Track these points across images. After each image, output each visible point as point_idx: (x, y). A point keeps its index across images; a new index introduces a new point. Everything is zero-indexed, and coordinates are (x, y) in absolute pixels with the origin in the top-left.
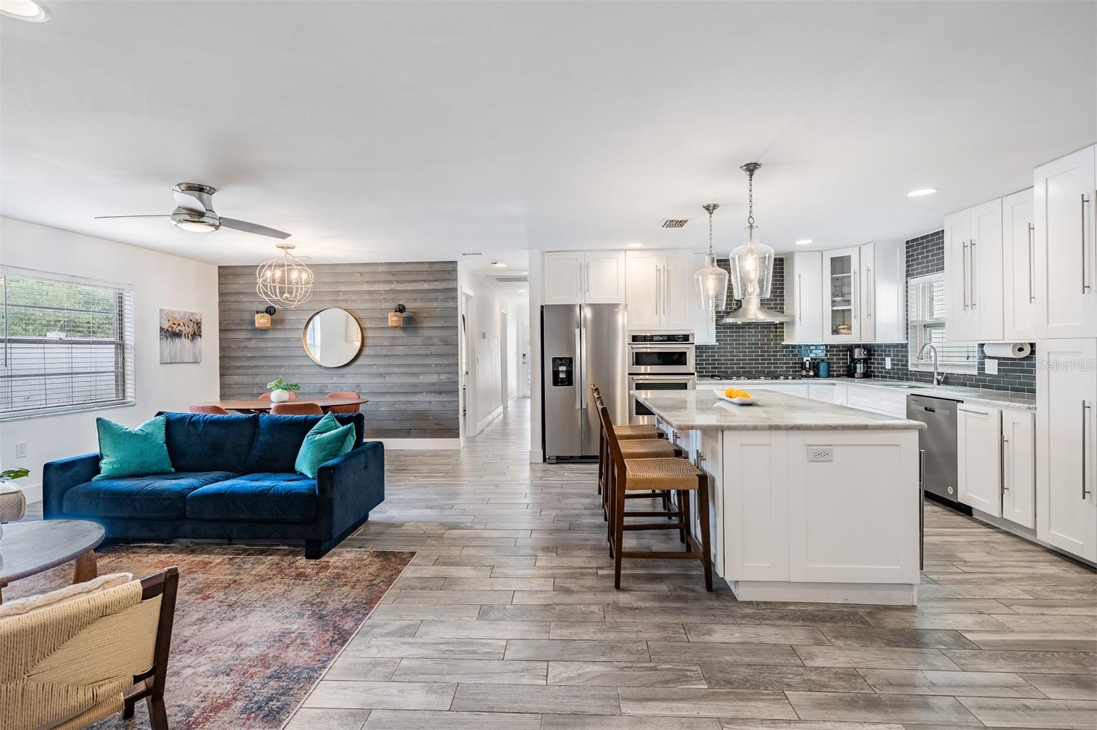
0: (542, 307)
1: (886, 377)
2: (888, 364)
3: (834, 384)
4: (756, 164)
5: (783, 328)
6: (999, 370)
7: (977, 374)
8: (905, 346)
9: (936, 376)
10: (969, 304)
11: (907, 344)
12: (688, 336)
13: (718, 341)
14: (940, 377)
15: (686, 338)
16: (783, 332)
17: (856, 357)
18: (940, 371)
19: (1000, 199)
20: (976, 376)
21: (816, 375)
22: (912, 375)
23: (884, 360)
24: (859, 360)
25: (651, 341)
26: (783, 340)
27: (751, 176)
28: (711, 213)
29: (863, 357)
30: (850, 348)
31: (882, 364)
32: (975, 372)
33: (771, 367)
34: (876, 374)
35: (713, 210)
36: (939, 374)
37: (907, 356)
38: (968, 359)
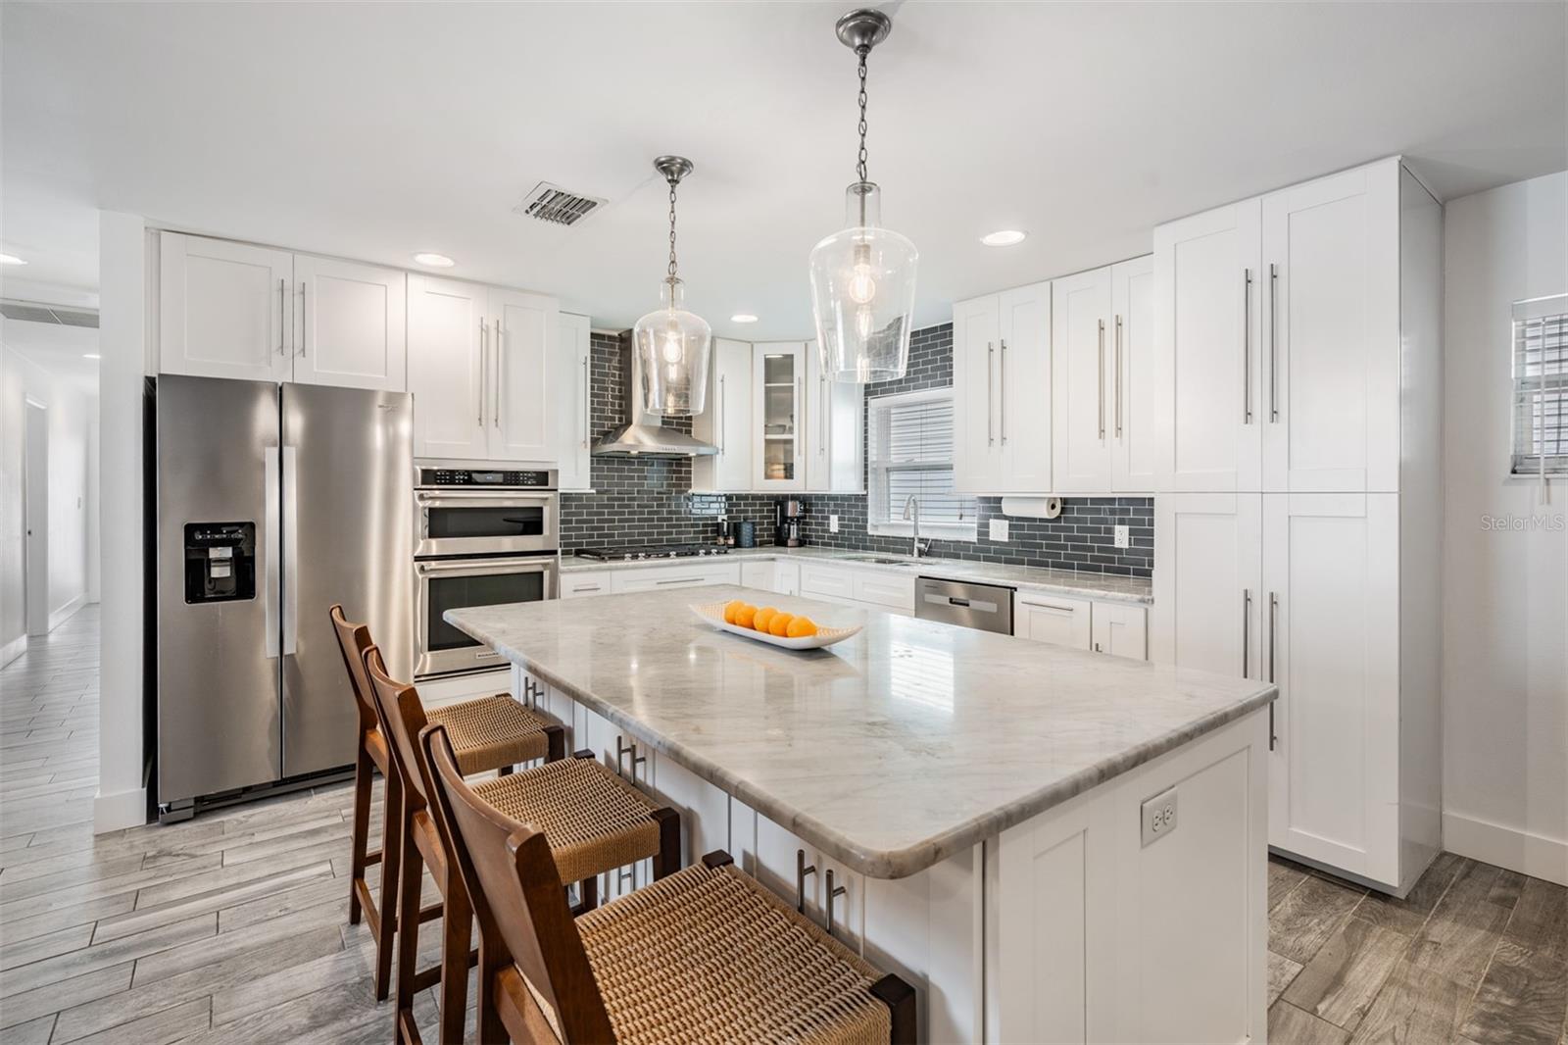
0: (150, 383)
1: (830, 545)
2: (834, 524)
3: (773, 559)
4: (880, 18)
5: (690, 465)
6: (1010, 536)
7: (976, 541)
8: (864, 498)
9: (916, 544)
10: (997, 436)
11: (867, 495)
12: (546, 473)
13: (593, 485)
14: (923, 546)
15: (542, 479)
16: (690, 472)
17: (789, 515)
18: (923, 534)
19: (1048, 283)
20: (974, 543)
21: (738, 545)
22: (871, 541)
23: (828, 518)
24: (792, 519)
25: (466, 482)
26: (690, 486)
27: (864, 49)
28: (674, 182)
29: (797, 514)
30: (781, 501)
31: (823, 524)
32: (973, 538)
33: (671, 533)
34: (814, 539)
35: (681, 171)
36: (921, 540)
37: (866, 514)
38: (961, 518)
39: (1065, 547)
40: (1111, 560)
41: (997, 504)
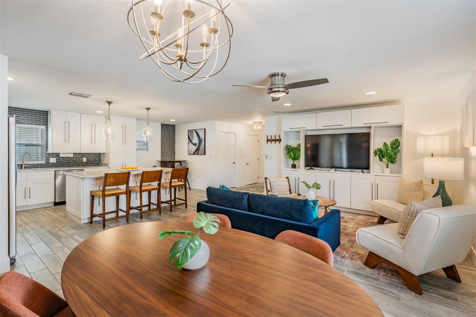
10: (67, 141)
18: (25, 163)
20: (44, 164)
36: (24, 164)
39: (72, 162)
40: (83, 164)
41: (58, 154)
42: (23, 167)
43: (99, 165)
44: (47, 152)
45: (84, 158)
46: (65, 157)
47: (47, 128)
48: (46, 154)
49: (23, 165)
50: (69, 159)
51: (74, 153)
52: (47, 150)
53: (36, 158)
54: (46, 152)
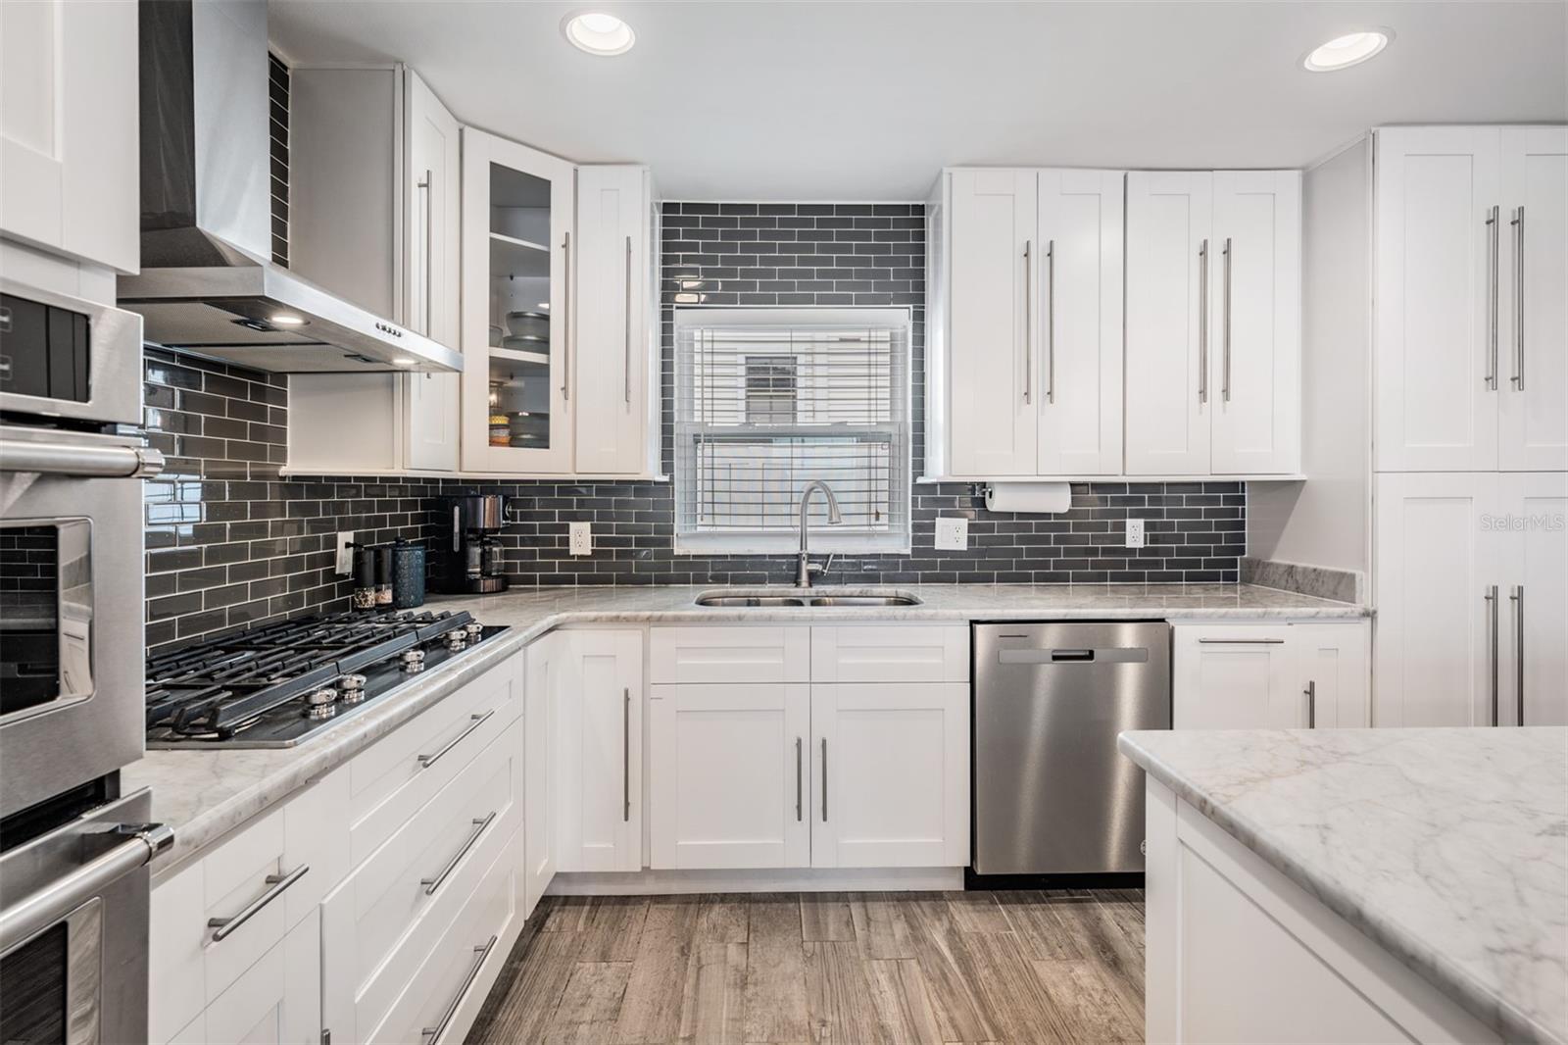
1: (565, 581)
2: (581, 539)
6: (971, 540)
7: (909, 551)
8: (666, 487)
9: (806, 565)
10: (1038, 389)
11: (669, 482)
14: (821, 566)
17: (481, 525)
22: (680, 566)
23: (562, 529)
26: (281, 455)
31: (546, 542)
32: (904, 548)
37: (665, 517)
38: (877, 519)
39: (1056, 552)
40: (1122, 564)
41: (978, 494)
42: (804, 577)
43: (1232, 577)
44: (920, 480)
45: (1129, 522)
46: (1021, 515)
47: (919, 317)
48: (918, 488)
49: (804, 563)
50: (1039, 528)
51: (1073, 485)
52: (920, 468)
53: (864, 520)
54: (914, 480)
